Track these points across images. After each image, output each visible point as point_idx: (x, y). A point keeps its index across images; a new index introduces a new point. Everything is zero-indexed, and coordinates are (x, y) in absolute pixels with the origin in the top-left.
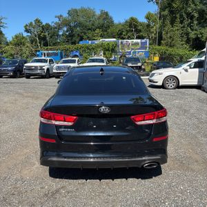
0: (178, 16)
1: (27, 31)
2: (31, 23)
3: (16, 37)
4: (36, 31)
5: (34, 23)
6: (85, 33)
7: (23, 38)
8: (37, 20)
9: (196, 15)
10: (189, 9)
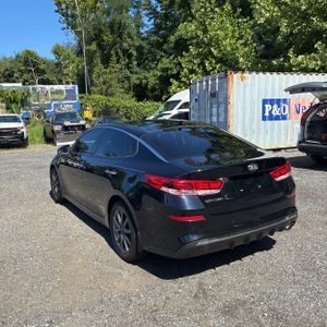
0: (113, 52)
9: (135, 53)
10: (125, 45)
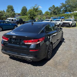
1: (49, 10)
2: (51, 7)
3: (46, 12)
4: (53, 10)
5: (52, 7)
6: (72, 9)
7: (48, 12)
8: (53, 6)
